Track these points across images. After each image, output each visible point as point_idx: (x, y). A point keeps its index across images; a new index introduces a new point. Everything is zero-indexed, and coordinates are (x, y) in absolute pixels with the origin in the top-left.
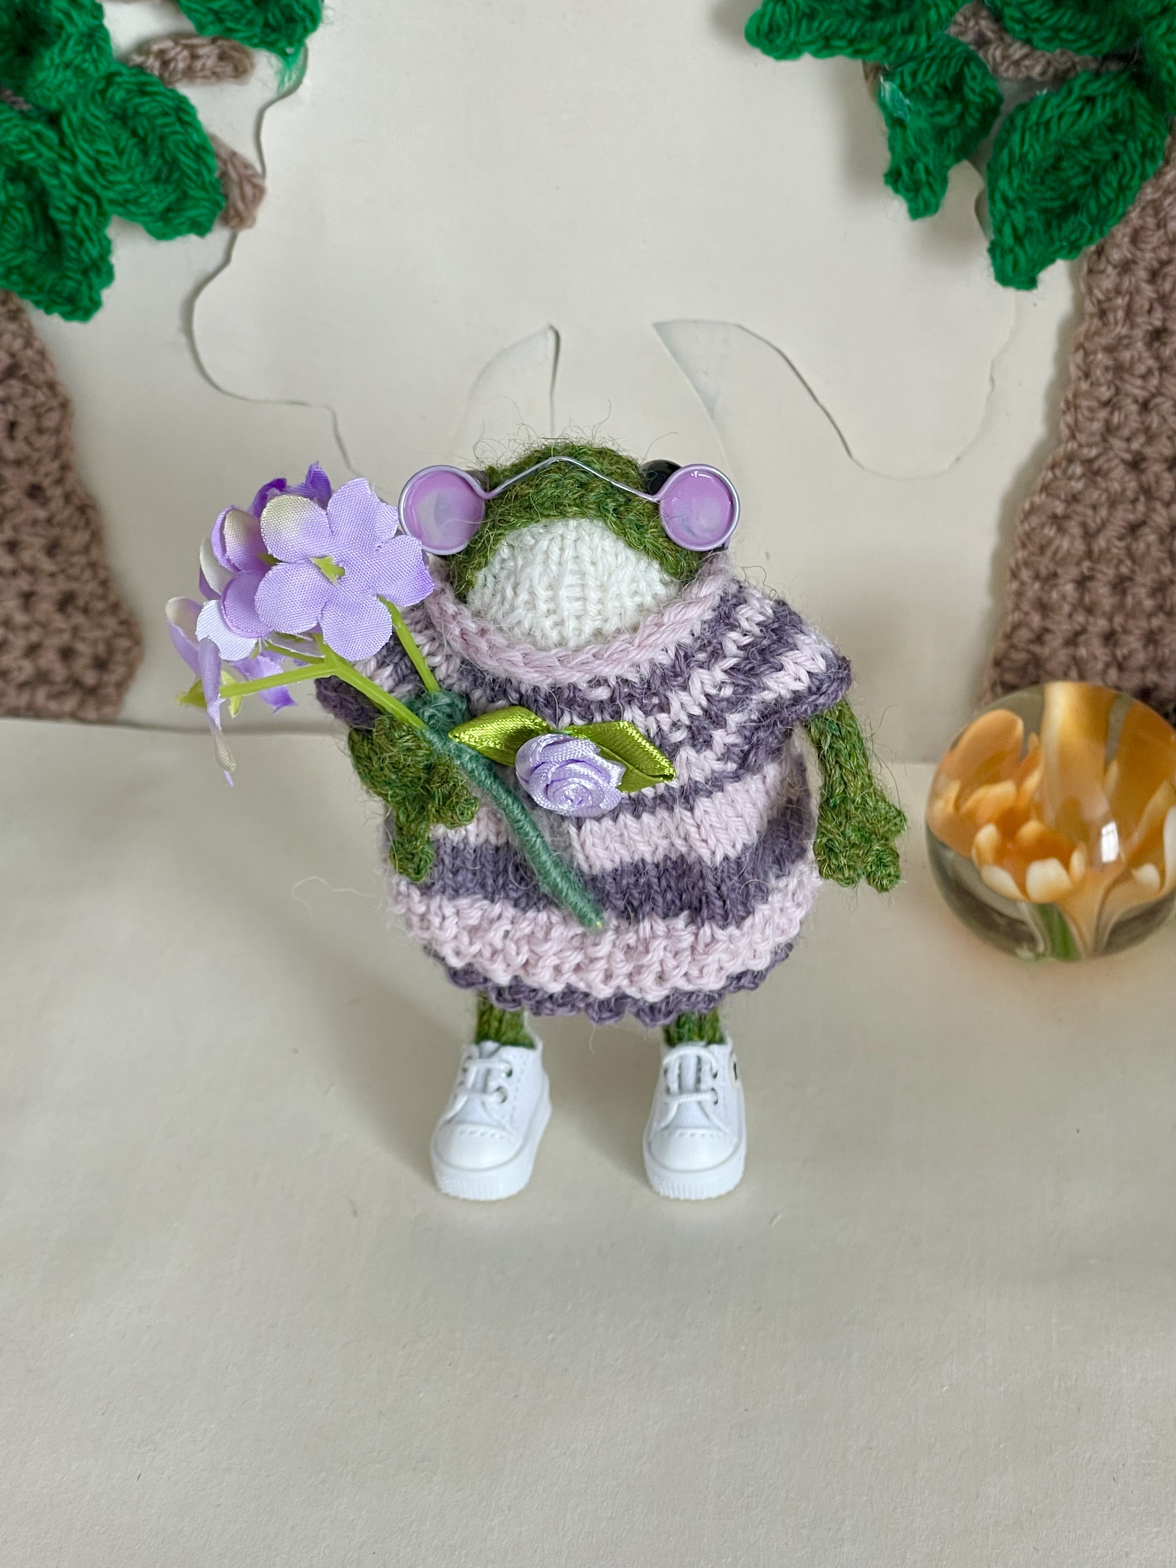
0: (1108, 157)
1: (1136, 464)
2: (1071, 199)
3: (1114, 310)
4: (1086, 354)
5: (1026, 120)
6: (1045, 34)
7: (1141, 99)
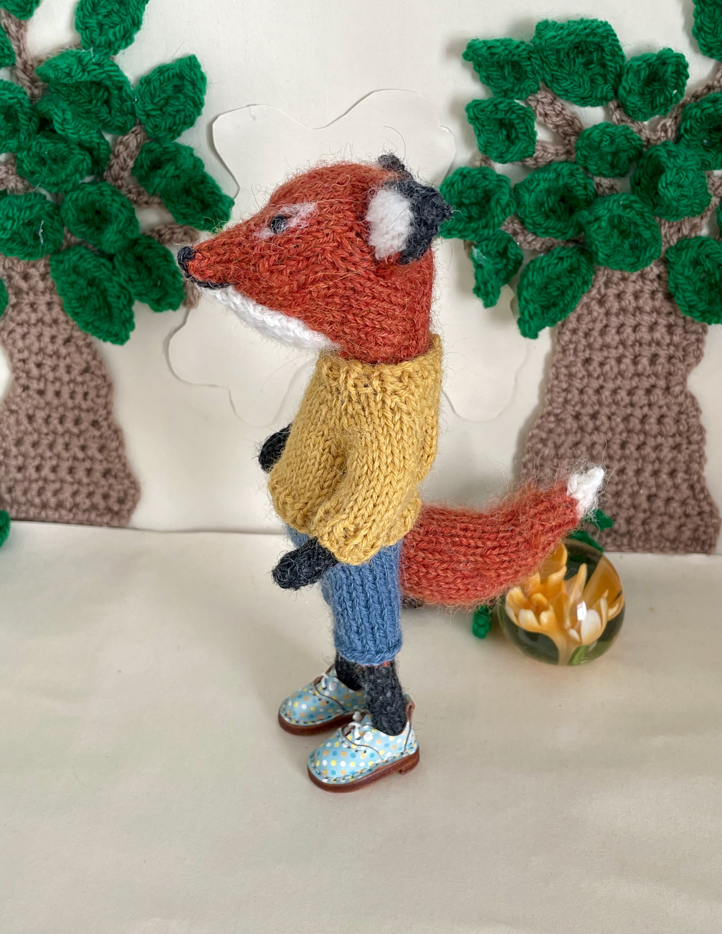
0: (568, 283)
1: (577, 417)
2: (551, 301)
3: (569, 349)
4: (557, 368)
5: (534, 266)
6: (543, 230)
7: (583, 259)
